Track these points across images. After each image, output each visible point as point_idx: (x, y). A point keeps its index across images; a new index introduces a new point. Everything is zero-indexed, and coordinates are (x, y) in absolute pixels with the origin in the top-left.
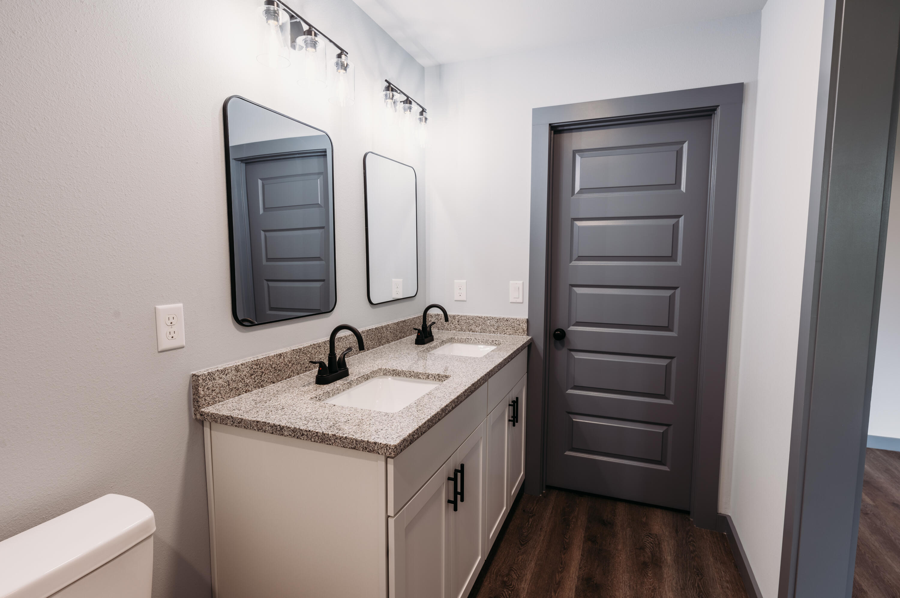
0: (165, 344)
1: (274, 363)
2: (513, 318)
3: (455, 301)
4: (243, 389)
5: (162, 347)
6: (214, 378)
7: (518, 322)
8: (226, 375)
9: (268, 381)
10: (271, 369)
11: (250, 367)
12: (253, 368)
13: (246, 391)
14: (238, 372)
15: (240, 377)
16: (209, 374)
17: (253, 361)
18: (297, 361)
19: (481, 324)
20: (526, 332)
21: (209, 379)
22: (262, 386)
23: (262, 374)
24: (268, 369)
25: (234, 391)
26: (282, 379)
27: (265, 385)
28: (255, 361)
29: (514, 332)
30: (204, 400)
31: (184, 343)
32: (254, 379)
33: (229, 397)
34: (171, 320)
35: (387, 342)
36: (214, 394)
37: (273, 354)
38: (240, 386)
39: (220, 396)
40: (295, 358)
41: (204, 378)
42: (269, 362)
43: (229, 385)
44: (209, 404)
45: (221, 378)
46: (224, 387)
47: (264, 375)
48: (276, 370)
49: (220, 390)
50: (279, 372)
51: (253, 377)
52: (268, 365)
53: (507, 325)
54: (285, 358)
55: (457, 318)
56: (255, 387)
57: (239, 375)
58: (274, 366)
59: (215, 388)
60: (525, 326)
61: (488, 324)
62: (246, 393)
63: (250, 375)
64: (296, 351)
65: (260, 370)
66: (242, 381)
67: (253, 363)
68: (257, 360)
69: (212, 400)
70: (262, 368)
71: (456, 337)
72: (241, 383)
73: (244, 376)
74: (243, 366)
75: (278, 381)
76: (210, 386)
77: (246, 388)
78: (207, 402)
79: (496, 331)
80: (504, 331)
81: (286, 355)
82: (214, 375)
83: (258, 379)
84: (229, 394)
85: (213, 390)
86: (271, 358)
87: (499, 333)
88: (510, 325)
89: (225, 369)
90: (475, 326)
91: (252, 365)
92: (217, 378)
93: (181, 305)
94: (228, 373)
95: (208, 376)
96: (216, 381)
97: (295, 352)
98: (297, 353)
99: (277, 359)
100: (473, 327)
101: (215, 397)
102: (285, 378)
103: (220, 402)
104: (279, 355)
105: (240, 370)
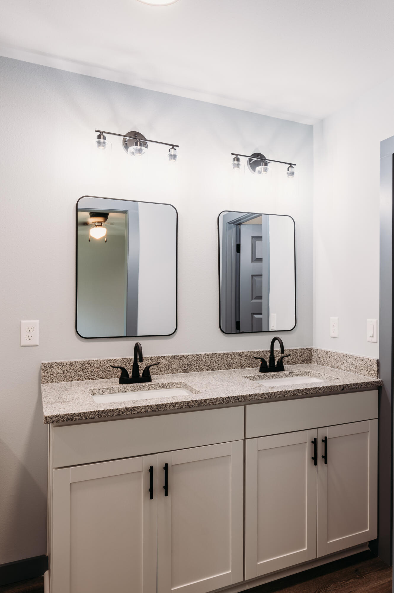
0: (24, 342)
1: (104, 365)
2: (366, 358)
3: (331, 337)
4: (75, 378)
5: (22, 344)
6: (52, 367)
7: (370, 362)
8: (62, 366)
9: (98, 376)
10: (101, 369)
11: (82, 365)
12: (85, 366)
13: (78, 379)
14: (72, 366)
15: (73, 369)
16: (49, 363)
17: (85, 361)
18: (127, 367)
19: (344, 362)
20: (376, 374)
21: (49, 367)
22: (92, 379)
23: (93, 371)
24: (98, 368)
25: (68, 378)
26: (112, 377)
27: (95, 379)
28: (87, 361)
29: (368, 373)
30: (44, 379)
31: (38, 344)
32: (85, 373)
33: (64, 381)
34: (30, 329)
35: (240, 367)
36: (52, 376)
37: (103, 359)
38: (73, 375)
39: (57, 379)
40: (125, 364)
41: (45, 365)
42: (99, 364)
43: (64, 373)
44: (48, 382)
45: (58, 368)
46: (60, 374)
47: (95, 372)
48: (105, 370)
49: (57, 375)
50: (109, 372)
51: (84, 371)
52: (99, 365)
53: (363, 365)
54: (115, 363)
55: (329, 354)
56: (86, 379)
57: (73, 368)
58: (104, 367)
59: (53, 373)
60: (375, 367)
61: (349, 362)
62: (78, 381)
63: (82, 370)
64: (126, 359)
65: (91, 368)
66: (75, 372)
67: (85, 362)
68: (89, 361)
69: (50, 380)
70: (93, 367)
71: (313, 371)
72: (74, 374)
73: (77, 370)
74: (76, 363)
75: (107, 378)
76: (49, 371)
77: (78, 378)
78: (46, 380)
79: (355, 370)
80: (360, 371)
81: (116, 361)
82: (53, 365)
83: (89, 373)
84: (64, 379)
85: (51, 374)
86: (102, 361)
87: (356, 373)
88: (365, 366)
89: (62, 363)
90: (341, 364)
91: (84, 363)
92: (55, 367)
93: (38, 321)
94: (64, 365)
95: (48, 365)
96: (54, 369)
97: (125, 361)
98: (127, 361)
99: (107, 363)
100: (339, 364)
101: (53, 378)
102: (114, 377)
103: (56, 382)
104: (109, 360)
105: (74, 365)
